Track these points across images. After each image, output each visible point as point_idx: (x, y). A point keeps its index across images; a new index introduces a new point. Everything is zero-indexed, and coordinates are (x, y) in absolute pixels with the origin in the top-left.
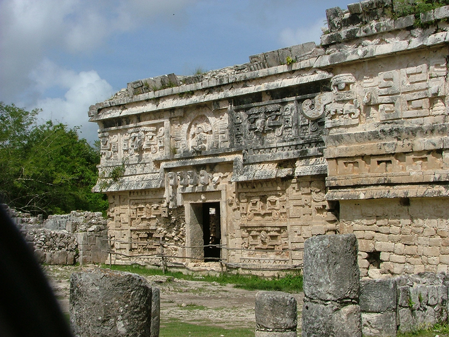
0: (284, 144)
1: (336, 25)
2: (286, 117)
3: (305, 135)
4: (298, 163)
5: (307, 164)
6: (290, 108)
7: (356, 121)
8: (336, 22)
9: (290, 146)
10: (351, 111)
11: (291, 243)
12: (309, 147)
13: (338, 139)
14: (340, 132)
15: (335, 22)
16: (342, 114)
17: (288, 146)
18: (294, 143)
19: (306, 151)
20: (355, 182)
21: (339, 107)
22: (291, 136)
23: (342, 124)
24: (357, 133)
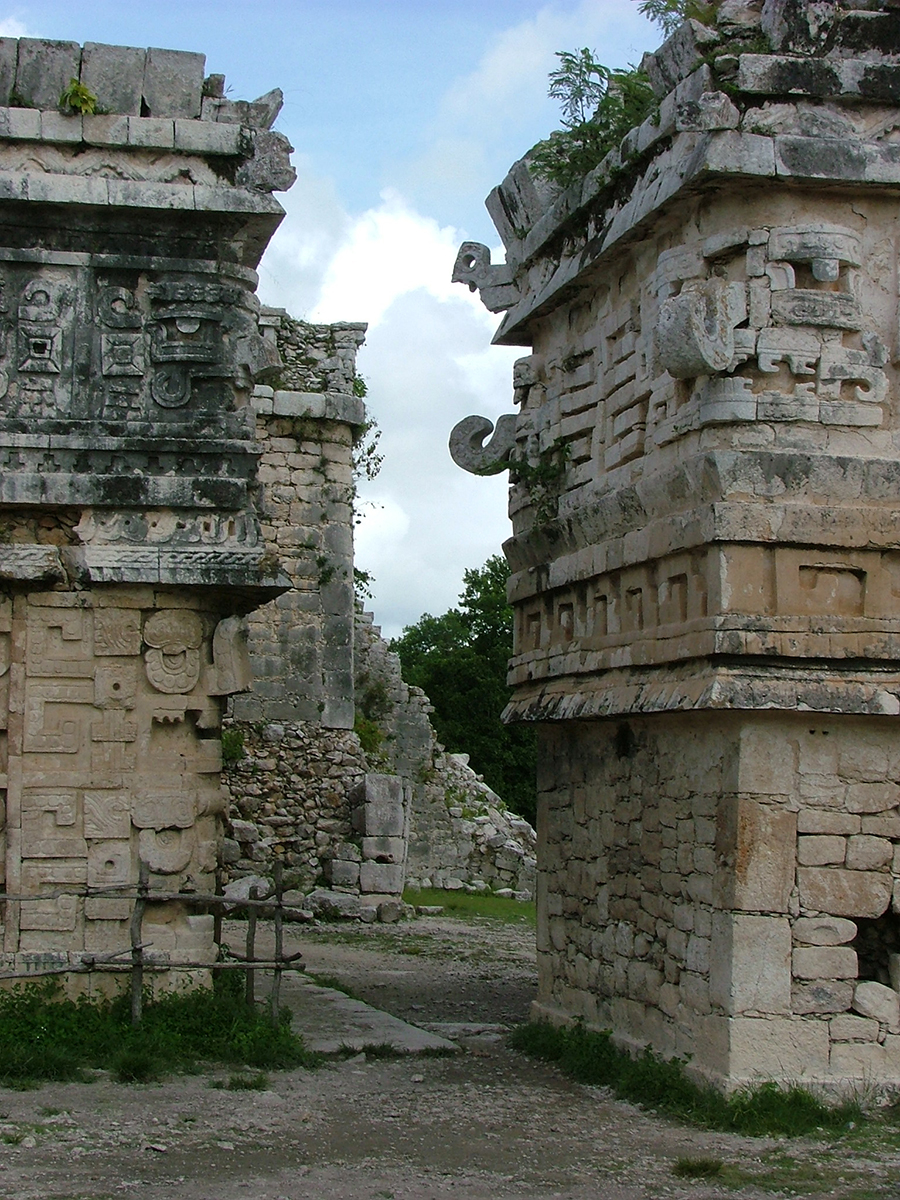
0: (22, 439)
1: (813, 30)
2: (34, 329)
3: (123, 417)
4: (86, 528)
5: (137, 537)
6: (54, 294)
7: (876, 416)
8: (817, 18)
9: (49, 453)
10: (857, 372)
11: (23, 860)
12: (145, 469)
13: (789, 470)
14: (795, 446)
15: (810, 18)
16: (814, 378)
17: (39, 449)
18: (76, 442)
19: (139, 485)
20: (855, 646)
21: (802, 347)
22: (48, 411)
23: (812, 414)
24: (878, 462)
